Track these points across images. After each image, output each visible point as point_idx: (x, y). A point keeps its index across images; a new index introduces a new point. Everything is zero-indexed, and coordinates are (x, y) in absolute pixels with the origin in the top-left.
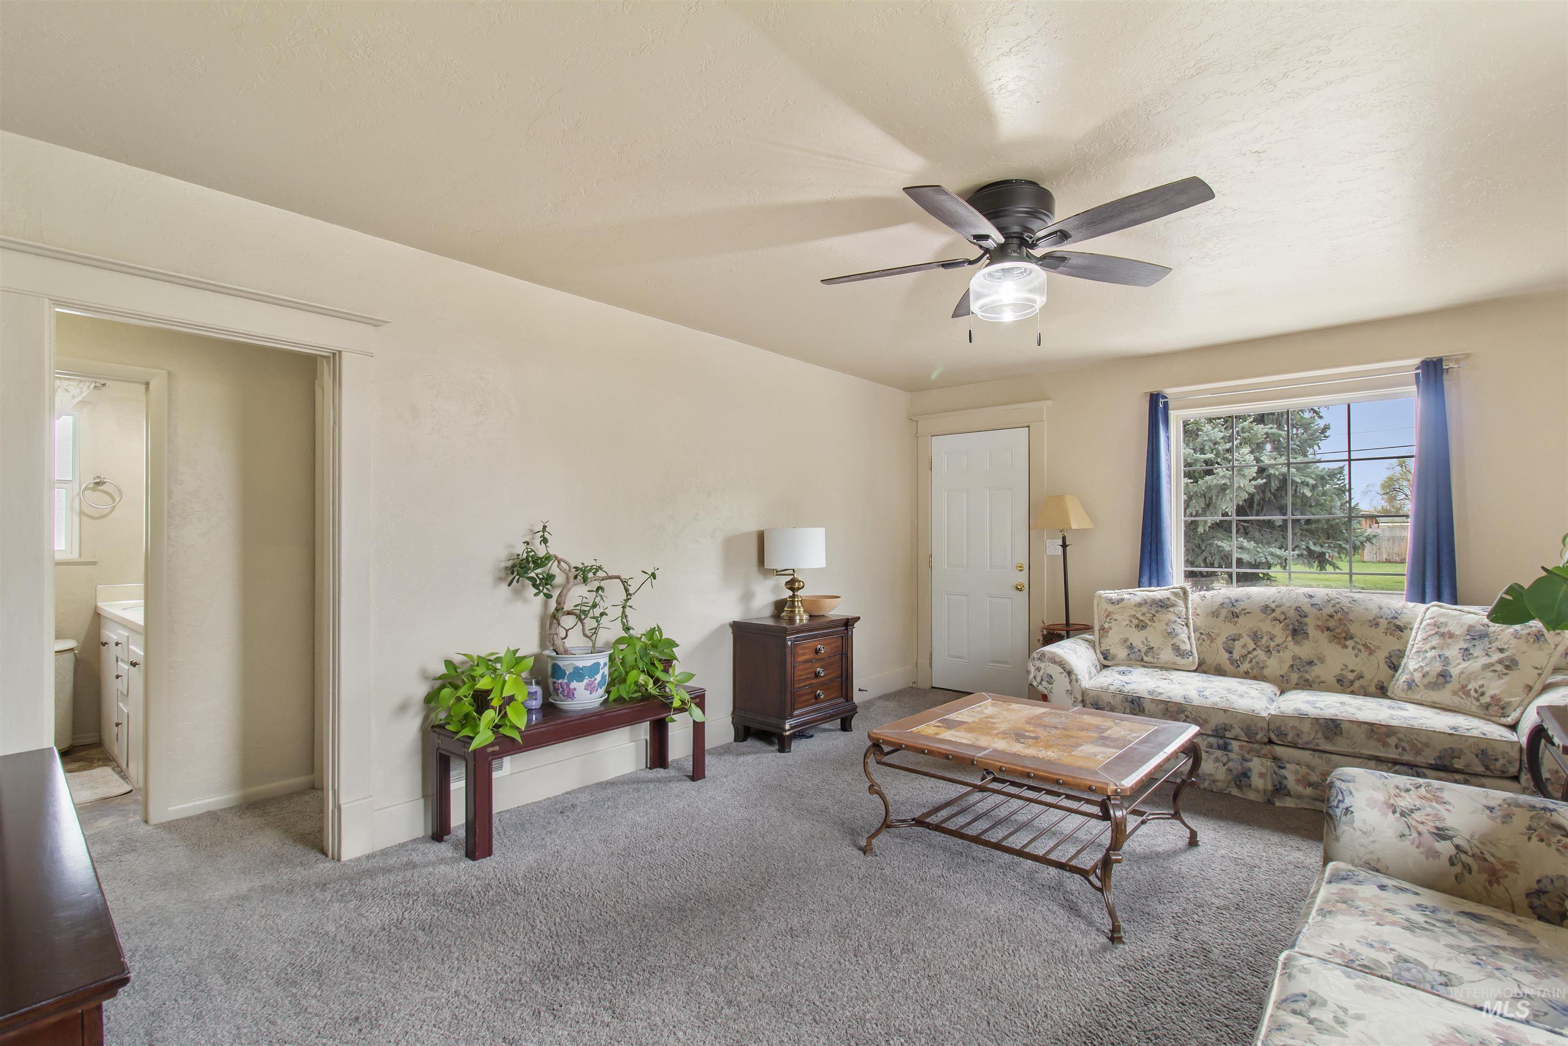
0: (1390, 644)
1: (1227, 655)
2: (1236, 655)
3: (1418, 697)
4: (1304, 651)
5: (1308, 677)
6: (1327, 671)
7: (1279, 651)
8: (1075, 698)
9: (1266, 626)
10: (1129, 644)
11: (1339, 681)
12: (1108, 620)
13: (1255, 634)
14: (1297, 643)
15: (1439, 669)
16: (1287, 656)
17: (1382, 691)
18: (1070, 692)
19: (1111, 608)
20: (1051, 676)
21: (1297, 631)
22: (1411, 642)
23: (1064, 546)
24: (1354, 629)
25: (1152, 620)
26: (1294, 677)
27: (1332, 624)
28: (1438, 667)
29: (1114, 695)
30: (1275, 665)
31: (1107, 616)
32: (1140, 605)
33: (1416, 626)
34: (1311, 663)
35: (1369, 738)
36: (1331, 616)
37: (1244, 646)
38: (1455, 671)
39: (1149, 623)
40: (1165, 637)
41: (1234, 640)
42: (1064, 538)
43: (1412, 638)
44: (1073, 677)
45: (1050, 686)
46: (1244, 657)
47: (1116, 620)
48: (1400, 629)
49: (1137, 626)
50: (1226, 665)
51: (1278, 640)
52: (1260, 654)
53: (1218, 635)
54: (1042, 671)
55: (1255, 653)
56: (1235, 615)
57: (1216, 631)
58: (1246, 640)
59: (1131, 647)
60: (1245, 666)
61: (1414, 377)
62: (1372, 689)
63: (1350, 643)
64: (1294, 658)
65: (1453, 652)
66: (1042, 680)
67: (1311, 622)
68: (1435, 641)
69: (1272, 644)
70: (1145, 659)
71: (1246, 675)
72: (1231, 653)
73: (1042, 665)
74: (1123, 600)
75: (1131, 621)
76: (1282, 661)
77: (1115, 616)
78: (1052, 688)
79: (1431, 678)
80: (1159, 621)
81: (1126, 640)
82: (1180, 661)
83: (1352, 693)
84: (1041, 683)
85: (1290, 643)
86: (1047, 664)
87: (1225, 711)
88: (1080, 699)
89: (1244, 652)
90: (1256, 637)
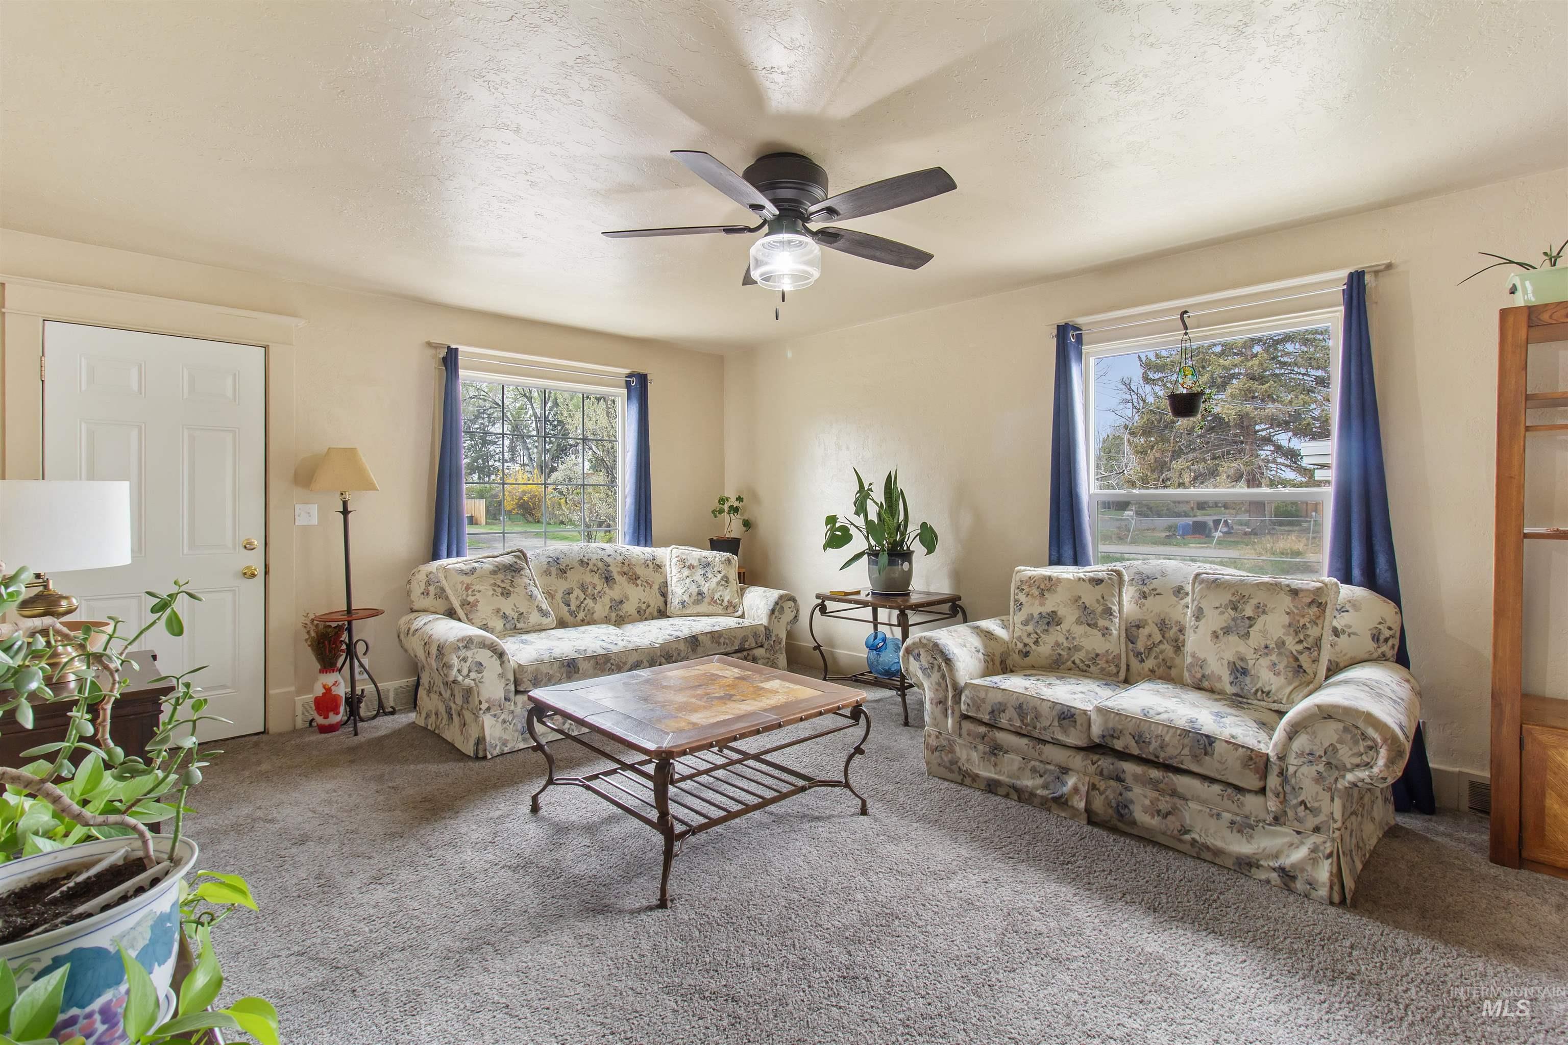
0: (657, 580)
1: (566, 608)
2: (573, 607)
3: (689, 611)
4: (615, 593)
5: (621, 614)
6: (630, 608)
7: (600, 597)
8: (508, 680)
9: (589, 578)
10: (502, 613)
11: (638, 612)
12: (470, 592)
13: (582, 585)
14: (611, 588)
15: (697, 590)
16: (606, 600)
17: (662, 614)
18: (501, 676)
19: (467, 580)
20: (480, 664)
21: (608, 579)
22: (669, 576)
23: (345, 512)
24: (640, 571)
25: (512, 586)
26: (613, 615)
27: (625, 569)
28: (694, 589)
30: (600, 608)
31: (467, 588)
32: (494, 572)
33: (668, 564)
34: (621, 602)
35: (712, 642)
36: (623, 563)
37: (577, 598)
38: (705, 589)
39: (511, 589)
40: (529, 600)
41: (569, 594)
42: (345, 504)
43: (669, 572)
44: (505, 658)
45: (480, 675)
46: (579, 607)
47: (479, 591)
48: (659, 566)
49: (502, 594)
50: (568, 618)
51: (599, 588)
52: (589, 601)
53: (556, 591)
54: (470, 660)
55: (586, 602)
56: (563, 572)
57: (554, 588)
58: (577, 592)
59: (505, 616)
60: (581, 615)
62: (655, 613)
63: (639, 582)
64: (612, 600)
65: (698, 577)
66: (470, 671)
67: (614, 570)
68: (686, 572)
69: (596, 592)
70: (518, 626)
71: (584, 623)
72: (569, 605)
73: (469, 654)
74: (475, 569)
75: (494, 590)
76: (604, 606)
77: (477, 587)
78: (482, 677)
79: (694, 597)
80: (519, 585)
81: (498, 611)
82: (545, 621)
83: (646, 619)
84: (468, 675)
85: (607, 589)
86: (475, 650)
88: (512, 679)
89: (578, 602)
90: (583, 588)
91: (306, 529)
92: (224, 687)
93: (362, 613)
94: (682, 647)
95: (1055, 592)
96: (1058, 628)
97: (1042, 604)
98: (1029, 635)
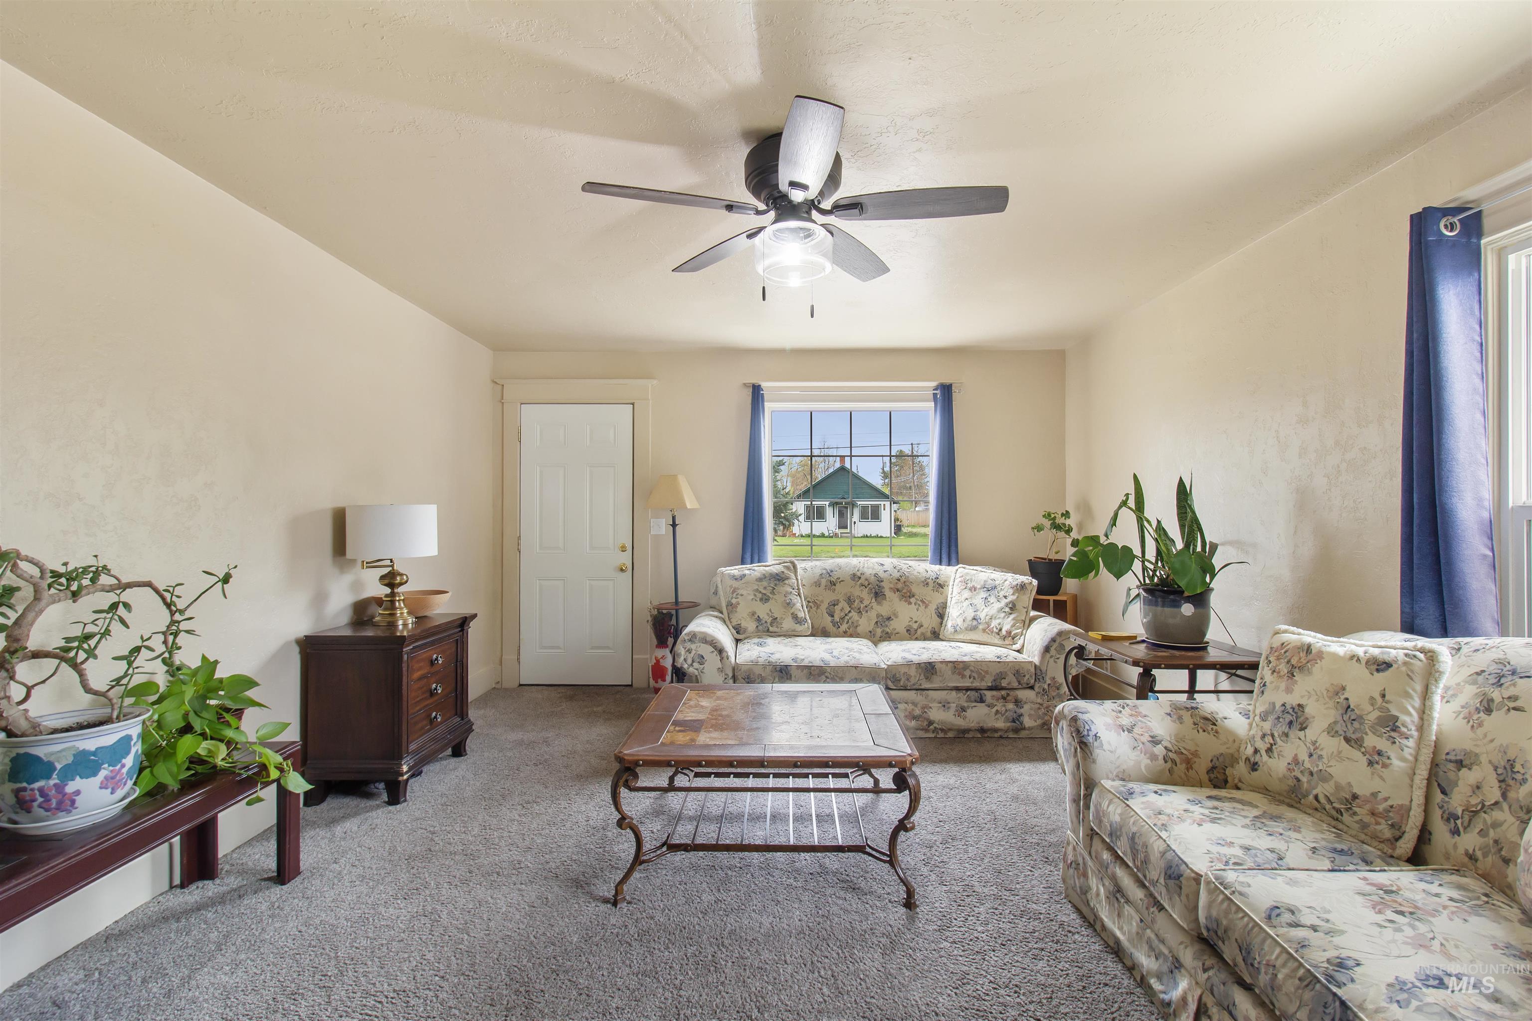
0: (937, 599)
1: (830, 619)
2: (837, 618)
3: (961, 637)
4: (884, 609)
5: (888, 630)
6: (899, 625)
7: (867, 612)
8: (726, 674)
9: (857, 592)
10: (756, 616)
11: (908, 631)
12: (734, 595)
13: (849, 598)
14: (879, 603)
15: (973, 614)
16: (873, 614)
17: (936, 636)
18: (720, 670)
19: (736, 584)
20: (702, 657)
21: (878, 594)
22: (949, 596)
23: (674, 525)
24: (915, 589)
25: (773, 593)
26: (879, 631)
27: (900, 586)
28: (970, 614)
29: (764, 666)
30: (865, 623)
31: (733, 592)
32: (760, 580)
33: (951, 583)
34: (889, 619)
35: (953, 673)
36: (899, 580)
37: (842, 610)
38: (982, 615)
39: (771, 596)
40: (785, 607)
41: (834, 605)
42: (674, 518)
43: (950, 593)
44: (724, 654)
45: (702, 666)
46: (842, 619)
47: (742, 595)
48: (941, 586)
49: (761, 600)
50: (830, 627)
51: (866, 602)
52: (854, 614)
53: (822, 602)
54: (693, 652)
55: (850, 615)
56: (833, 584)
57: (820, 598)
58: (843, 604)
59: (759, 619)
60: (844, 627)
61: (932, 396)
62: (929, 634)
63: (913, 600)
64: (878, 616)
65: (978, 600)
66: (693, 662)
67: (886, 586)
68: (967, 594)
69: (862, 606)
70: (771, 629)
71: (845, 634)
72: (833, 616)
73: (693, 646)
74: (744, 575)
75: (755, 595)
76: (869, 619)
77: (740, 592)
78: (703, 669)
79: (968, 622)
80: (779, 593)
81: (753, 614)
82: (799, 628)
83: (917, 639)
84: (692, 665)
85: (874, 604)
86: (699, 644)
87: (856, 667)
88: (731, 675)
89: (843, 614)
90: (850, 601)
91: (657, 537)
92: (608, 648)
93: (686, 605)
94: (913, 672)
95: (1310, 672)
96: (1301, 734)
97: (1289, 690)
98: (1264, 736)
